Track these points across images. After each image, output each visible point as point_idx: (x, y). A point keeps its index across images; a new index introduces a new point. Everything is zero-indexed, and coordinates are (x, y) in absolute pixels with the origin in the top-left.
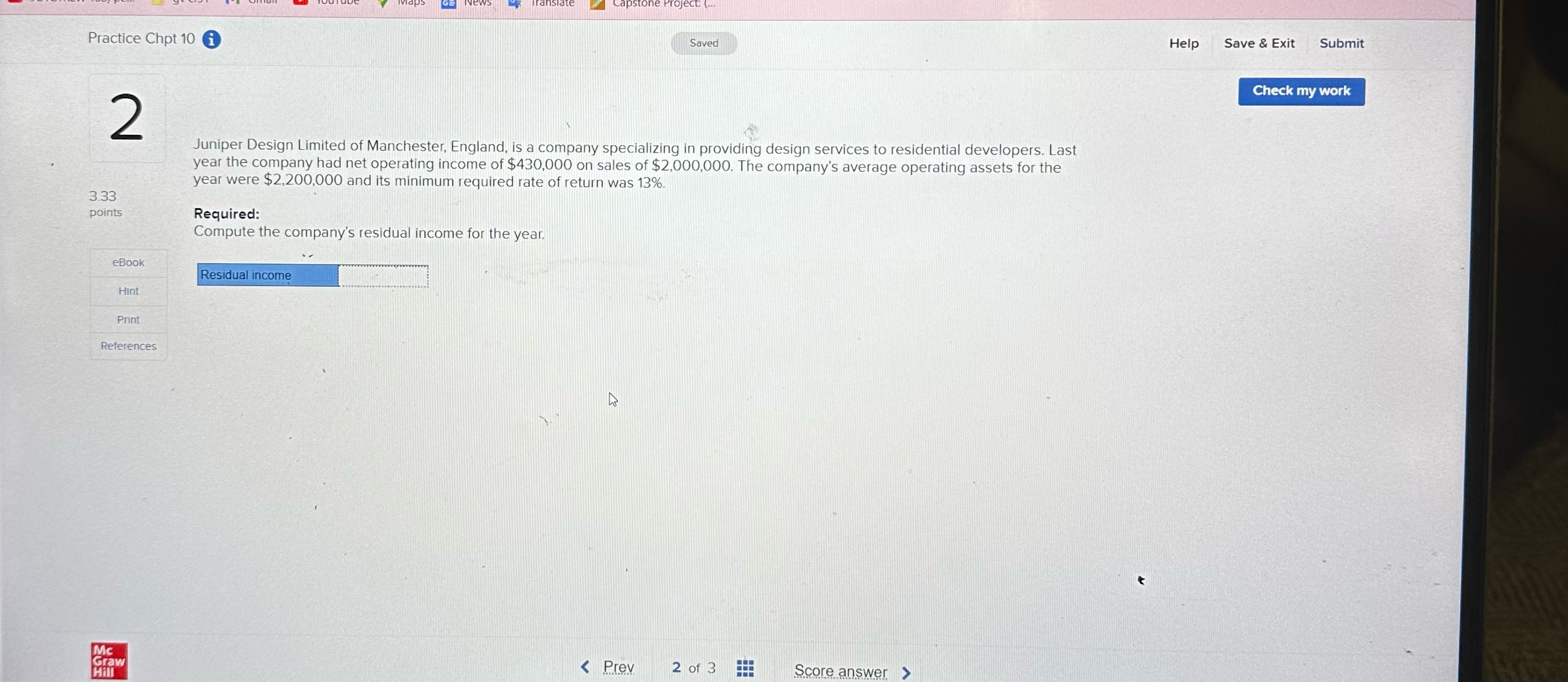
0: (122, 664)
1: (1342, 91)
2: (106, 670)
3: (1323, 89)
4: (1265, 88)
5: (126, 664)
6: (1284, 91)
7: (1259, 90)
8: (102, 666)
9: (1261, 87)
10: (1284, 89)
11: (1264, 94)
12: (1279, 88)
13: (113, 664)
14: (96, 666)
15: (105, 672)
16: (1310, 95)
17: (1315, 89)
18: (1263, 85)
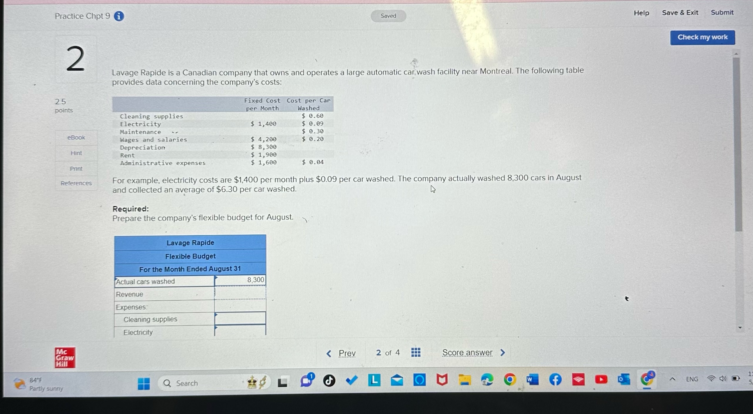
0: (72, 359)
1: (724, 37)
2: (63, 363)
3: (713, 36)
4: (684, 36)
5: (74, 359)
6: (693, 38)
7: (681, 37)
8: (61, 361)
9: (682, 35)
10: (693, 36)
11: (684, 39)
12: (691, 36)
13: (67, 359)
14: (57, 361)
15: (62, 364)
16: (707, 39)
17: (709, 36)
18: (683, 34)
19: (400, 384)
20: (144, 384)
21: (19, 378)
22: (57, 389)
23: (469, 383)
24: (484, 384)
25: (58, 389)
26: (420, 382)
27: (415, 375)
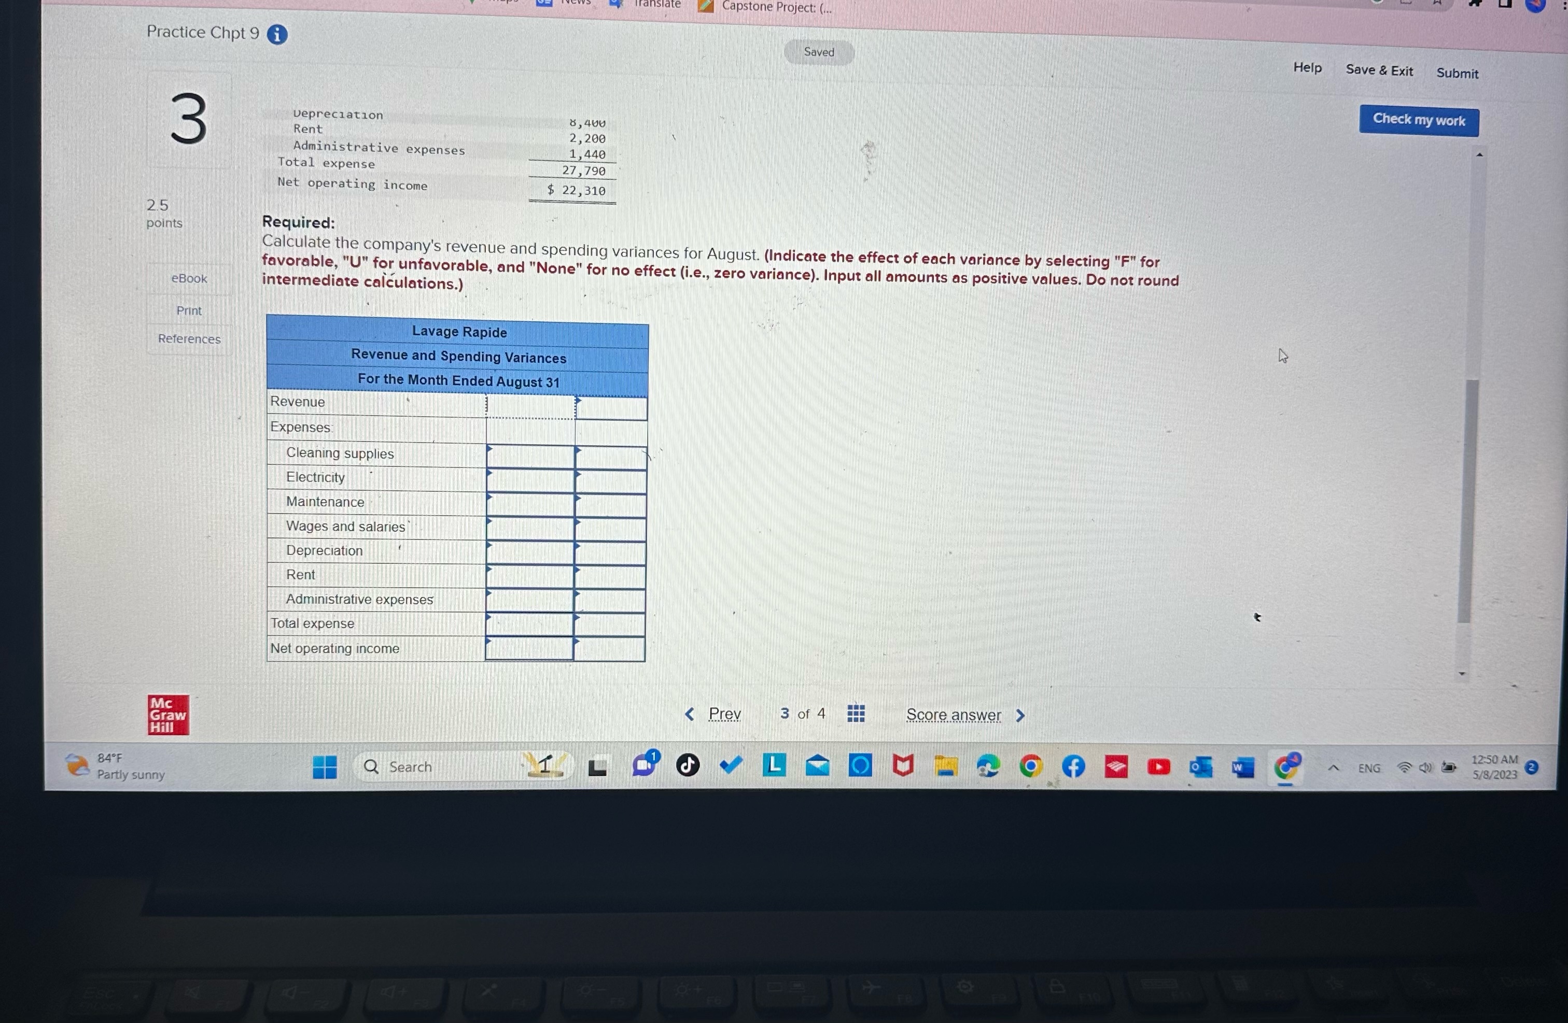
0: (183, 718)
1: (1458, 122)
2: (165, 725)
3: (1440, 119)
4: (1385, 116)
5: (187, 718)
6: (1402, 120)
7: (1380, 118)
8: (160, 721)
9: (1381, 114)
10: (1402, 117)
12: (1398, 117)
13: (172, 719)
14: (153, 721)
15: (163, 727)
16: (1427, 124)
17: (1432, 119)
18: (1383, 112)
19: (824, 772)
20: (325, 767)
21: (77, 755)
22: (152, 776)
23: (955, 772)
24: (982, 775)
25: (155, 775)
26: (861, 771)
27: (852, 756)
